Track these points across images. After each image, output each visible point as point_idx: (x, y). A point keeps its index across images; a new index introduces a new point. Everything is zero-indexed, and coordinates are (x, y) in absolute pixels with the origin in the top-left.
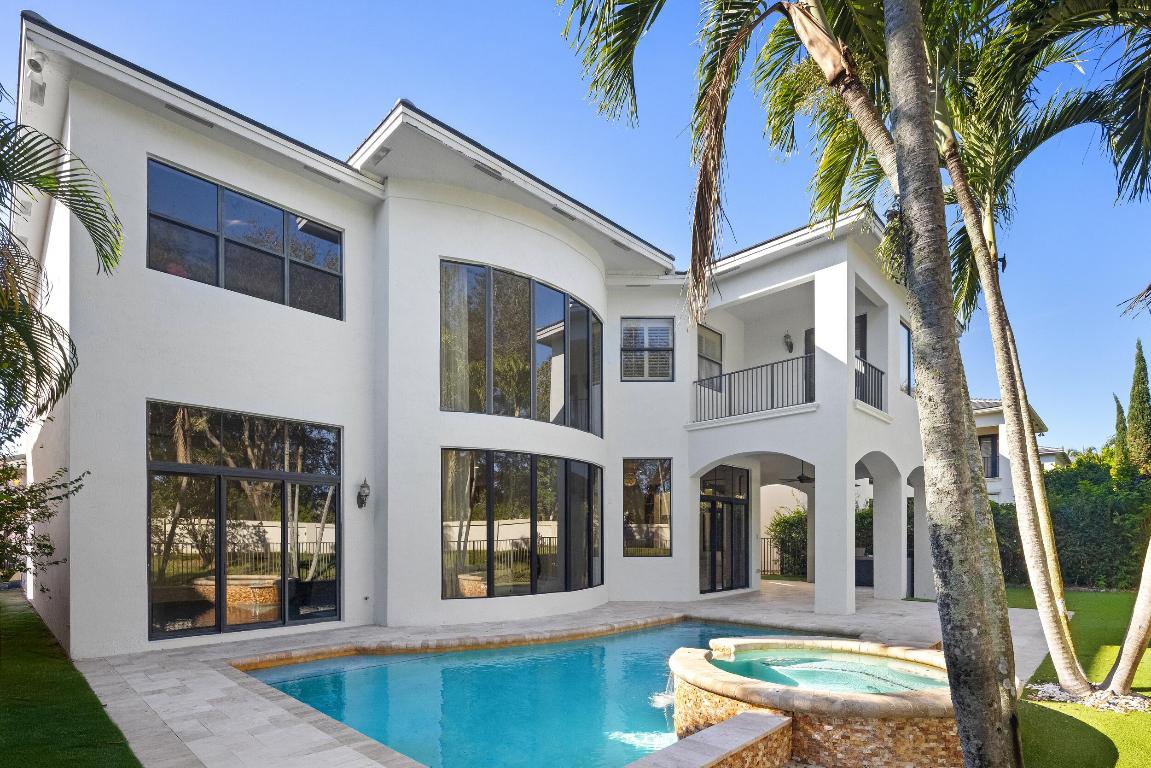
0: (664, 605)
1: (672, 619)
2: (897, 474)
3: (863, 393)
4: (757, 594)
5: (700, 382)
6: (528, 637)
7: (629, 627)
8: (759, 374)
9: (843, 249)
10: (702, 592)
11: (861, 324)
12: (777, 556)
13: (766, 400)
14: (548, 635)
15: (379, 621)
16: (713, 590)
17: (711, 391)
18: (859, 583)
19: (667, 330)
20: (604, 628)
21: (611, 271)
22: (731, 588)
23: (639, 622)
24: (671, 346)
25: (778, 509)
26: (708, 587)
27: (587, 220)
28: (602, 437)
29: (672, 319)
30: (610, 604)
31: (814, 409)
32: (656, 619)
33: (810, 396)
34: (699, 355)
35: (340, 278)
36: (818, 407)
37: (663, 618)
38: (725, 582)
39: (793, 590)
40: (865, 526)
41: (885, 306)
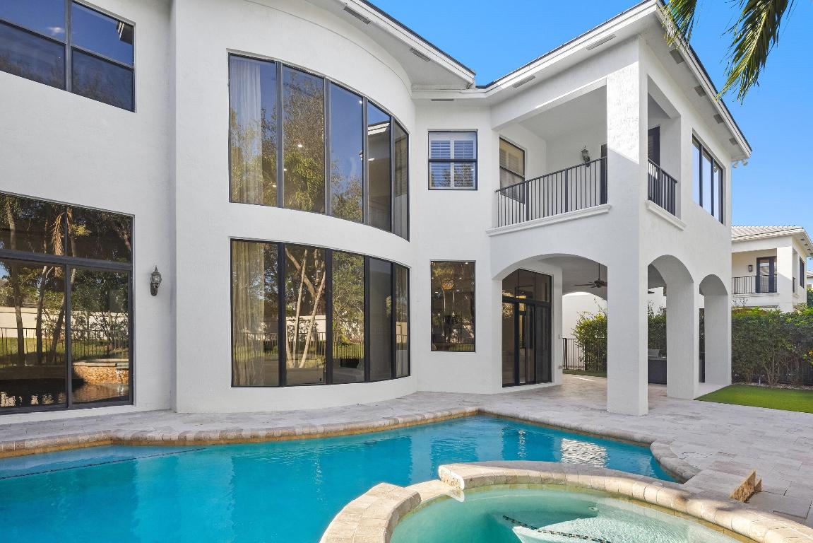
0: (465, 397)
1: (465, 413)
2: (690, 280)
3: (655, 196)
4: (558, 388)
5: (502, 190)
6: (298, 431)
7: (416, 421)
8: (554, 180)
9: (635, 49)
10: (504, 386)
11: (654, 136)
12: (582, 355)
13: (560, 202)
14: (321, 429)
15: (170, 408)
16: (517, 383)
17: (514, 201)
18: (652, 380)
19: (471, 143)
20: (387, 422)
21: (417, 85)
22: (534, 382)
23: (427, 416)
24: (475, 158)
25: (582, 314)
26: (512, 381)
27: (382, 24)
28: (408, 239)
29: (475, 132)
30: (418, 393)
31: (607, 210)
32: (446, 413)
33: (604, 199)
34: (501, 167)
35: (132, 70)
36: (610, 208)
37: (454, 412)
38: (529, 375)
39: (592, 385)
40: (657, 330)
41: (678, 116)
